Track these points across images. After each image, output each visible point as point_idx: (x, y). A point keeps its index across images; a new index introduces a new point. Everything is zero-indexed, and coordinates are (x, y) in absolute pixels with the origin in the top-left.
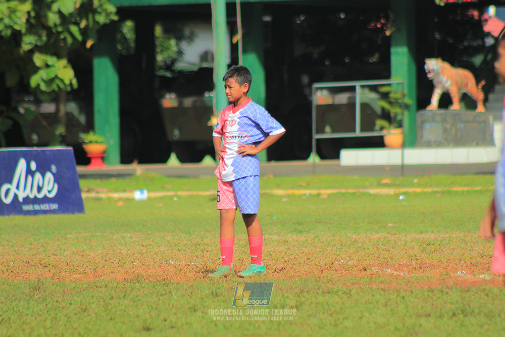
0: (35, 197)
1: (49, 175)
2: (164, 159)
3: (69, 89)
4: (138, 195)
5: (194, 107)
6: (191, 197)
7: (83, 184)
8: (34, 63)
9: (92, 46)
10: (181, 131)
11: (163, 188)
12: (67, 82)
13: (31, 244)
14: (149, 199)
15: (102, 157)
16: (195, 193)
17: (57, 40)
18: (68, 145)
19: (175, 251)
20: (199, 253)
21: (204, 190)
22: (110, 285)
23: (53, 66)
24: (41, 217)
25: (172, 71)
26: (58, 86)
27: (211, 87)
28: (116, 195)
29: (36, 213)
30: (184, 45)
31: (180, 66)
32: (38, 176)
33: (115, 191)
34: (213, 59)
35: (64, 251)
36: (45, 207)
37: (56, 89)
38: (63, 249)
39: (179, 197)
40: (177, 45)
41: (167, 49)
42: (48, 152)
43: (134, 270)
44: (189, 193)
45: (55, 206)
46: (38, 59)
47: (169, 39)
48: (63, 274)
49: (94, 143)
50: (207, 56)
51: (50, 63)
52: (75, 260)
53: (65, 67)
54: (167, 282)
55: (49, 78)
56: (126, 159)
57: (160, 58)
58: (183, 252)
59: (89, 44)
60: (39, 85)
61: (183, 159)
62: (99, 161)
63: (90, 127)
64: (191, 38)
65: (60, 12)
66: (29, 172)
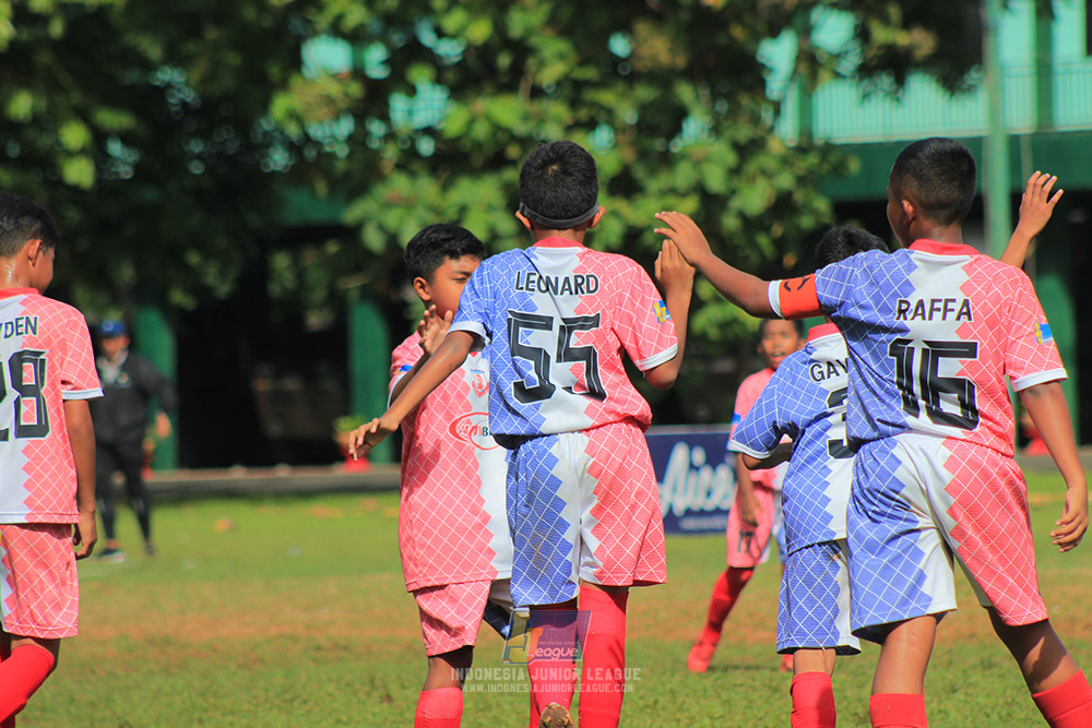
0: (702, 508)
3: (752, 339)
26: (736, 334)
32: (706, 473)
65: (742, 215)
66: (693, 467)
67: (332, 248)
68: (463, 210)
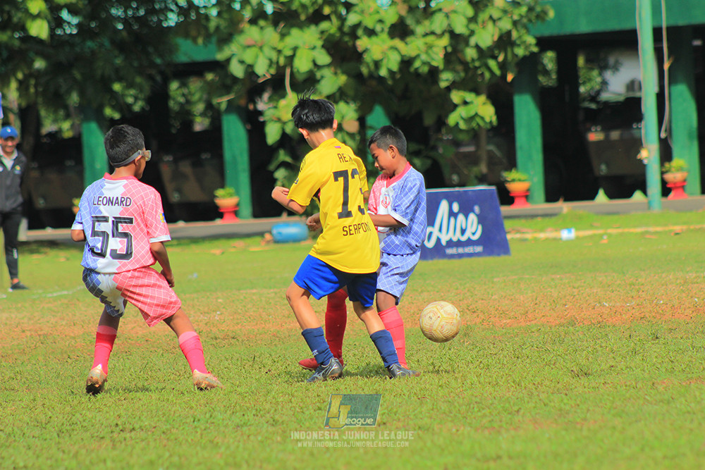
0: (459, 240)
1: (472, 217)
2: (591, 196)
3: (489, 127)
4: (565, 235)
5: (621, 140)
6: (622, 234)
7: (508, 225)
8: (451, 101)
9: (513, 80)
10: (608, 166)
11: (592, 226)
12: (488, 120)
13: (457, 289)
14: (578, 238)
15: (526, 196)
16: (626, 230)
17: (475, 75)
18: (490, 184)
19: (609, 292)
20: (634, 293)
21: (635, 226)
22: (543, 329)
23: (472, 103)
24: (465, 260)
25: (598, 103)
26: (478, 124)
27: (639, 117)
28: (542, 235)
29: (460, 256)
30: (608, 75)
31: (605, 96)
32: (461, 217)
33: (542, 230)
34: (640, 88)
35: (492, 295)
36: (469, 250)
37: (476, 128)
38: (490, 293)
39: (610, 235)
40: (600, 74)
41: (590, 80)
42: (470, 193)
43: (566, 313)
44: (620, 231)
45: (479, 249)
46: (456, 96)
47: (592, 69)
48: (493, 320)
49: (517, 181)
50: (633, 85)
51: (468, 100)
52: (504, 304)
53: (484, 104)
54: (602, 324)
55: (469, 116)
56: (551, 197)
57: (582, 89)
58: (616, 293)
59: (510, 77)
60: (457, 124)
61: (611, 195)
62: (523, 200)
63: (512, 164)
64: (616, 68)
65: (477, 46)
66: (452, 214)
67: (210, 76)
68: (295, 49)
